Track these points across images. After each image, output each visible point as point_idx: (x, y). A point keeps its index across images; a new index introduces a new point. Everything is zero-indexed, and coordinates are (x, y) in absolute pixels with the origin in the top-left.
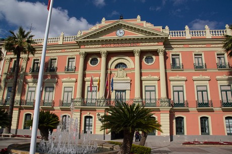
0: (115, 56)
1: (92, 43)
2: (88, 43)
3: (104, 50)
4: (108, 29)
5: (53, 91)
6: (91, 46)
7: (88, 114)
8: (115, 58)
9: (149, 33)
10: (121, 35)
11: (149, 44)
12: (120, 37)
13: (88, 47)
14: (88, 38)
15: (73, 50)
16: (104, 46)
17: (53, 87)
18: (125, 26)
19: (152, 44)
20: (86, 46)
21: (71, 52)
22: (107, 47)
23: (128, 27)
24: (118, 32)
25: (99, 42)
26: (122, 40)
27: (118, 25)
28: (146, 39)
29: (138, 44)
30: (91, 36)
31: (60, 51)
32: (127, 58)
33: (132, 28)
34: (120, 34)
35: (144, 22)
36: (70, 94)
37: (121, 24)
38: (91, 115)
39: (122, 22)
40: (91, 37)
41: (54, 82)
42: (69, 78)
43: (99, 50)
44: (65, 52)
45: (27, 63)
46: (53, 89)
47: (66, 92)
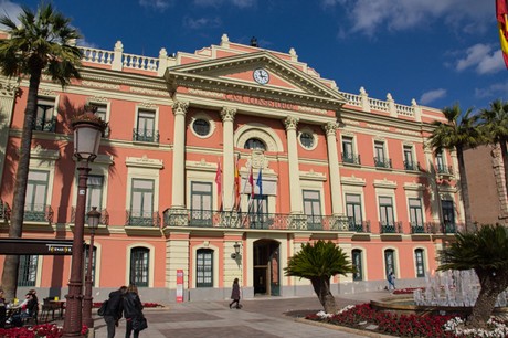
0: (247, 123)
1: (205, 85)
2: (197, 84)
3: (231, 106)
4: (241, 62)
5: (101, 187)
6: (201, 92)
7: (205, 244)
8: (246, 127)
9: (317, 89)
10: (263, 81)
11: (313, 110)
12: (262, 85)
13: (196, 92)
14: (198, 71)
15: (150, 91)
16: (230, 97)
17: (103, 177)
18: (273, 64)
19: (318, 111)
20: (190, 90)
21: (145, 94)
22: (235, 101)
23: (280, 67)
24: (257, 73)
25: (222, 87)
26: (262, 90)
27: (261, 59)
28: (305, 98)
29: (294, 107)
30: (205, 69)
31: (117, 87)
32: (269, 130)
33: (286, 71)
34: (261, 79)
35: (304, 66)
36: (148, 196)
37: (267, 60)
38: (211, 247)
39: (269, 54)
40: (206, 71)
41: (103, 164)
42: (145, 157)
43: (221, 105)
44: (130, 93)
45: (15, 102)
46: (102, 182)
47: (138, 190)
